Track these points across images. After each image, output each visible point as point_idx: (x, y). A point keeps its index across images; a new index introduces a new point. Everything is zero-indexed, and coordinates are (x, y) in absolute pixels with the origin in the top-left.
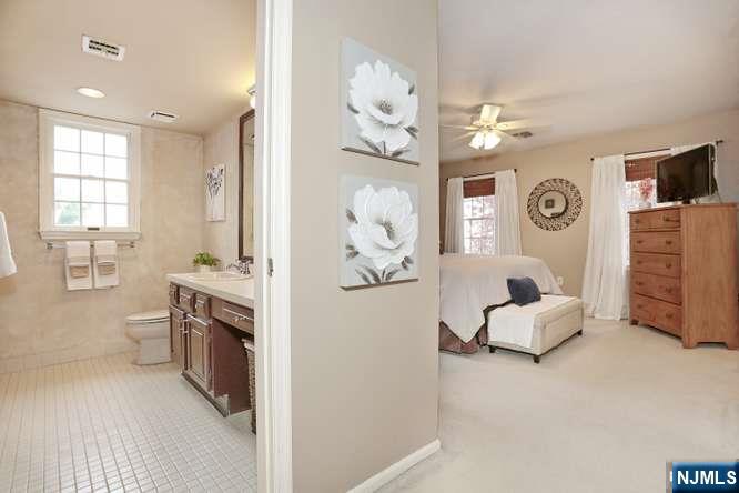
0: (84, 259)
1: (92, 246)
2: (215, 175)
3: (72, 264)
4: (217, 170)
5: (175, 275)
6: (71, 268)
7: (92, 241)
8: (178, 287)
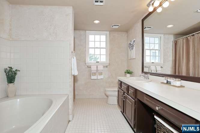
0: (95, 71)
1: (97, 67)
2: (132, 43)
3: (92, 72)
4: (132, 41)
5: (120, 77)
6: (92, 73)
7: (97, 65)
8: (121, 82)
